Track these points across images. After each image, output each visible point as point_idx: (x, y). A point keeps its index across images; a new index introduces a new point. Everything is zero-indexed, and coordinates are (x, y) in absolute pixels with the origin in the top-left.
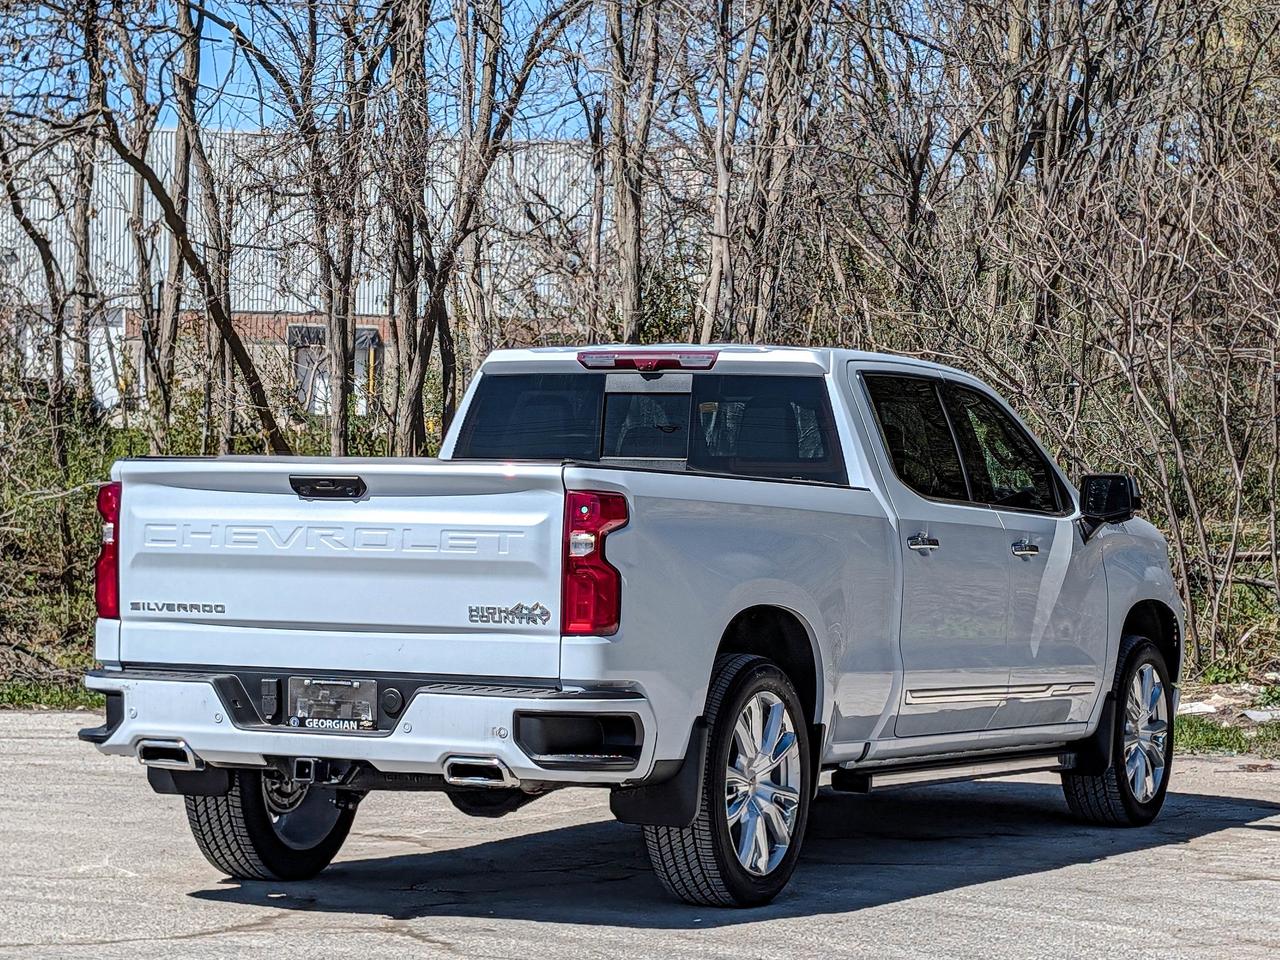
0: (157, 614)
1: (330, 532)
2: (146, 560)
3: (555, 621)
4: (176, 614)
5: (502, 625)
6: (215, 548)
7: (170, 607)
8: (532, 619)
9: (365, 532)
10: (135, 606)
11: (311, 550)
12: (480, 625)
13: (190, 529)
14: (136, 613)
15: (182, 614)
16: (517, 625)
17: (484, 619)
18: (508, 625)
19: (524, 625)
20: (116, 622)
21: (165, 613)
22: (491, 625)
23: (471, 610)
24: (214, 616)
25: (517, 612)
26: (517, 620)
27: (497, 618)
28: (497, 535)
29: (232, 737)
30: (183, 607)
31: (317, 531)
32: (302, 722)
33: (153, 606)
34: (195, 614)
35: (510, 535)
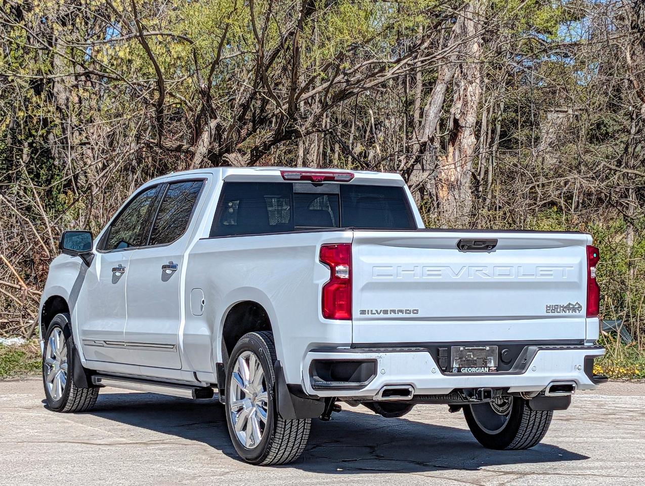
0: (377, 316)
1: (481, 269)
2: (370, 286)
3: (584, 311)
4: (389, 316)
5: (561, 314)
6: (417, 279)
7: (386, 312)
8: (574, 310)
9: (498, 268)
10: (363, 312)
11: (471, 279)
12: (551, 314)
13: (402, 269)
14: (363, 316)
15: (393, 315)
16: (567, 314)
17: (554, 311)
18: (563, 314)
19: (571, 313)
20: (350, 322)
21: (382, 315)
22: (556, 314)
23: (547, 306)
24: (412, 316)
25: (568, 307)
26: (567, 311)
27: (559, 310)
28: (562, 269)
29: (443, 380)
30: (394, 311)
31: (473, 268)
32: (459, 370)
33: (374, 312)
34: (400, 315)
35: (567, 269)
